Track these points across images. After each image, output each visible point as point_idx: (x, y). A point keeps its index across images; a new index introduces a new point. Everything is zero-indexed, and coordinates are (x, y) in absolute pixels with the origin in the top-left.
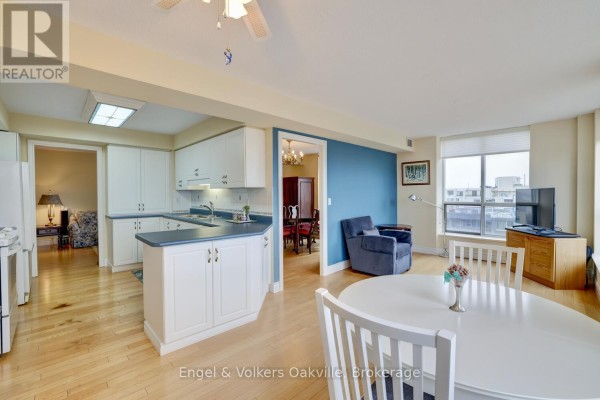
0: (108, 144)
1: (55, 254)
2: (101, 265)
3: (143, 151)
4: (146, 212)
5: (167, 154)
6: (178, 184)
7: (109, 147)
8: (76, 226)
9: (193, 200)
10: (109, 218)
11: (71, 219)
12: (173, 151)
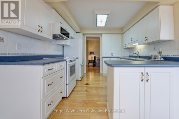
0: (102, 34)
1: (93, 68)
2: (100, 73)
3: (113, 35)
4: (113, 56)
5: (121, 35)
6: (124, 46)
7: (103, 35)
8: (97, 61)
9: (130, 52)
10: (103, 57)
11: (96, 58)
12: (122, 34)
